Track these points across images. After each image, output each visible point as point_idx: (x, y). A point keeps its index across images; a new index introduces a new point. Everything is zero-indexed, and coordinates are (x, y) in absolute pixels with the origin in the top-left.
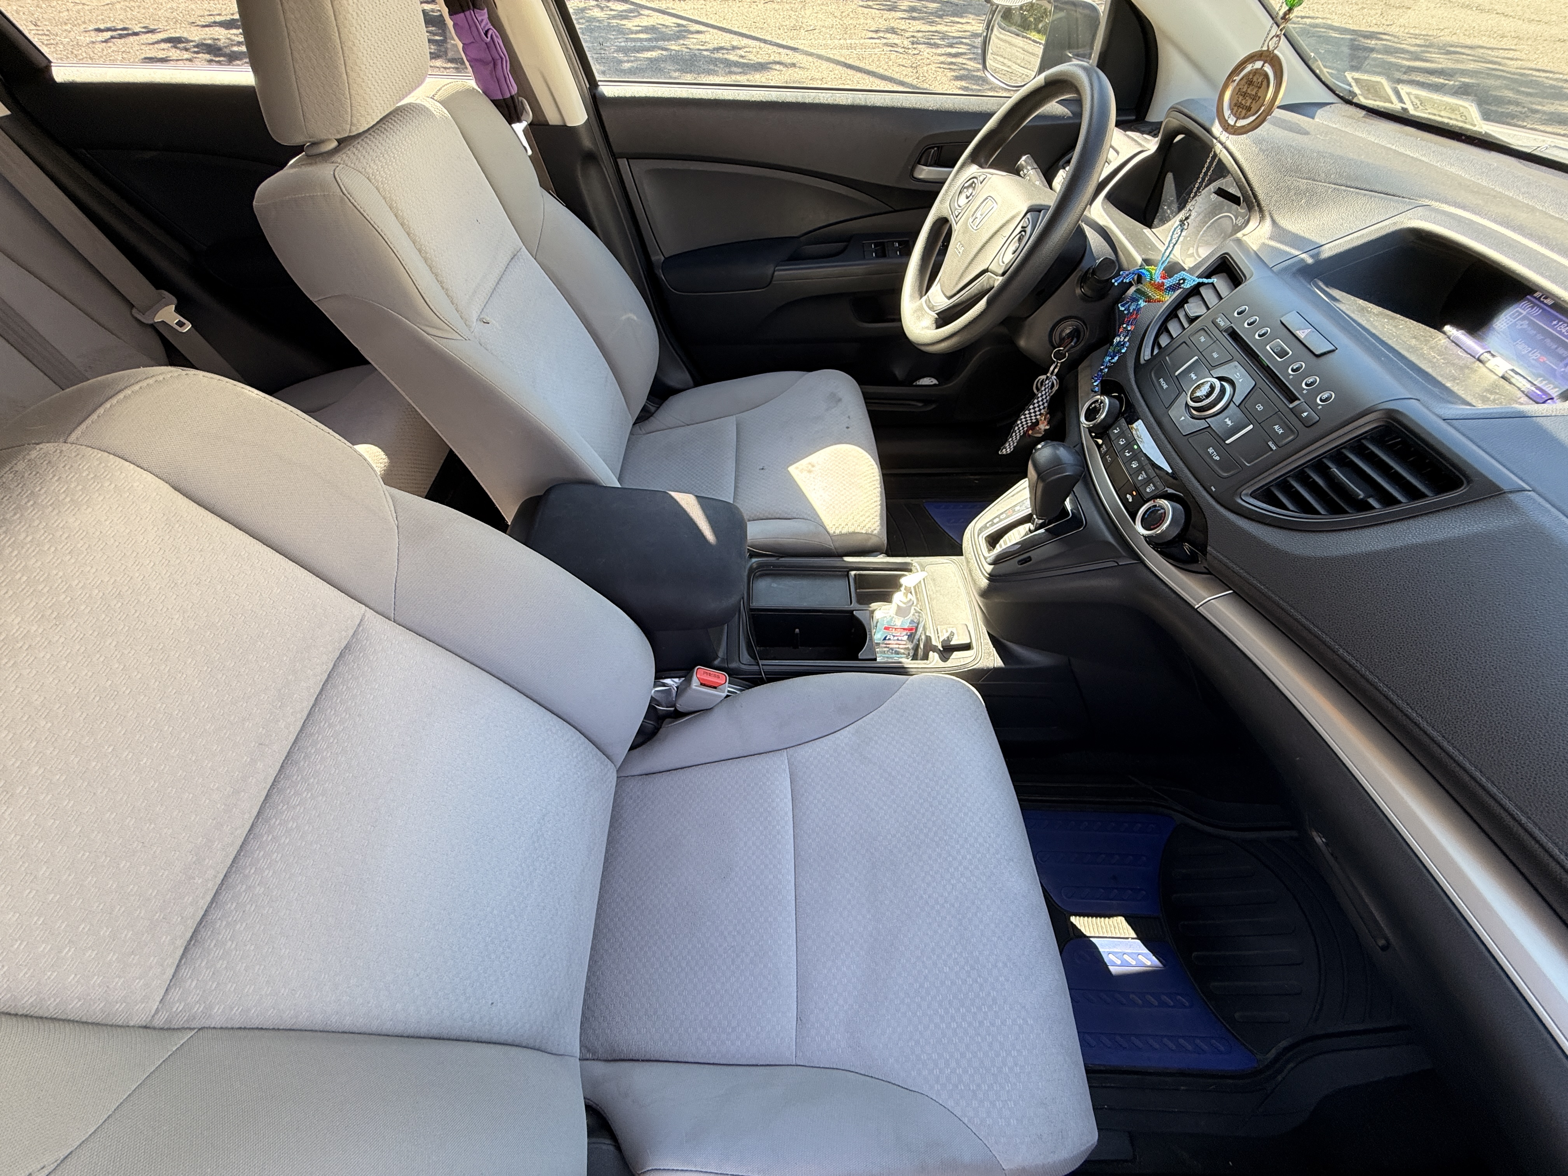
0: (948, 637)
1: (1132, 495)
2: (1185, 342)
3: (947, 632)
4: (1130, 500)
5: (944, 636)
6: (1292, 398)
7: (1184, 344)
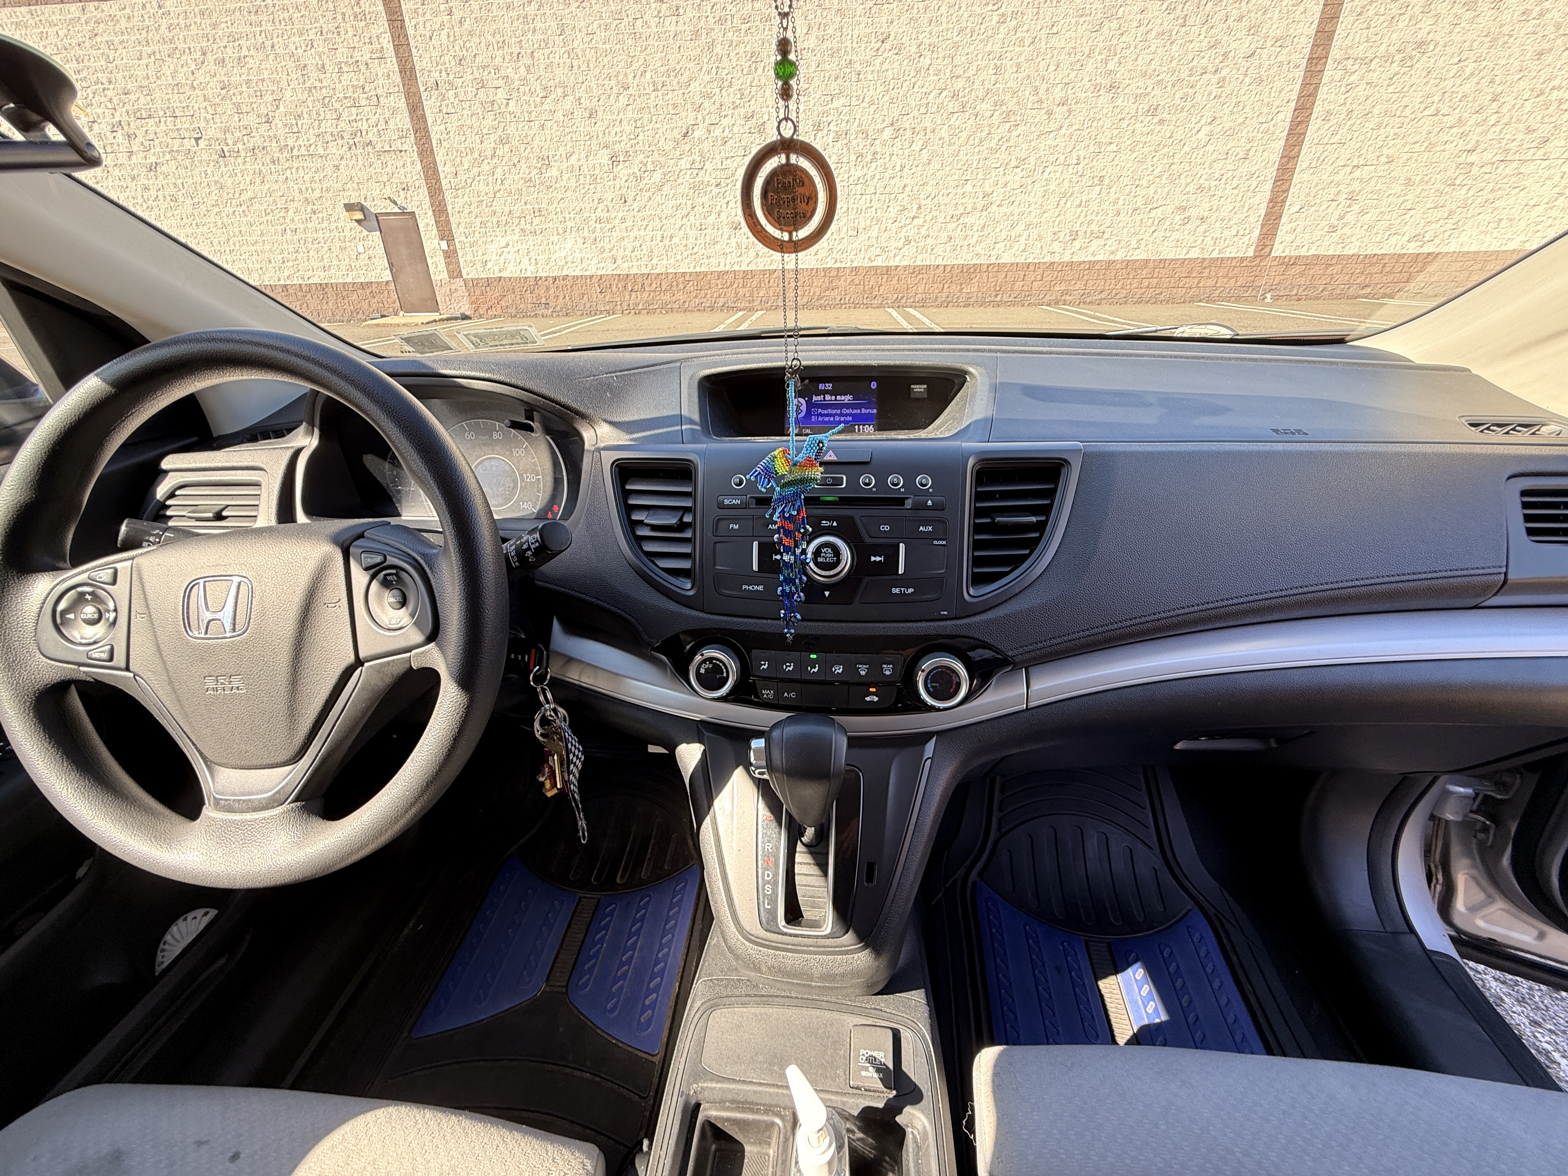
0: (878, 1070)
1: (872, 694)
2: (716, 543)
3: (866, 1069)
4: (876, 699)
5: (872, 1077)
6: (901, 501)
7: (718, 545)
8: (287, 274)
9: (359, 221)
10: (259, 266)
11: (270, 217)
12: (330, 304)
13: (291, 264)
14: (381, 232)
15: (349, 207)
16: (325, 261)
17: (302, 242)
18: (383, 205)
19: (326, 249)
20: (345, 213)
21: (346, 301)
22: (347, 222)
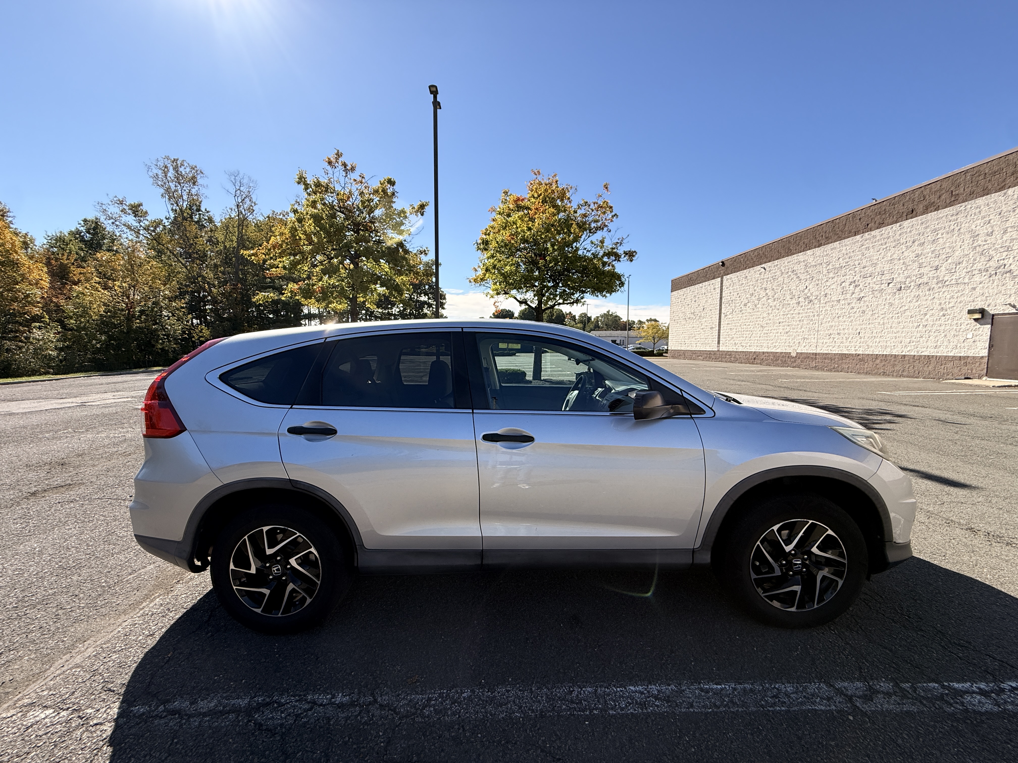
8: (908, 349)
9: (976, 320)
10: (894, 344)
11: (913, 319)
12: (930, 367)
13: (914, 343)
14: (992, 325)
15: (970, 312)
16: (939, 343)
17: (927, 332)
18: (1002, 309)
19: (943, 335)
20: (967, 315)
21: (943, 367)
22: (968, 321)
